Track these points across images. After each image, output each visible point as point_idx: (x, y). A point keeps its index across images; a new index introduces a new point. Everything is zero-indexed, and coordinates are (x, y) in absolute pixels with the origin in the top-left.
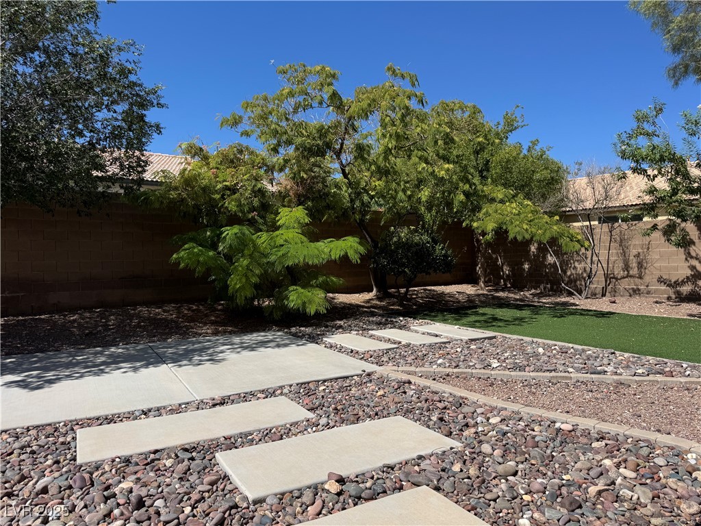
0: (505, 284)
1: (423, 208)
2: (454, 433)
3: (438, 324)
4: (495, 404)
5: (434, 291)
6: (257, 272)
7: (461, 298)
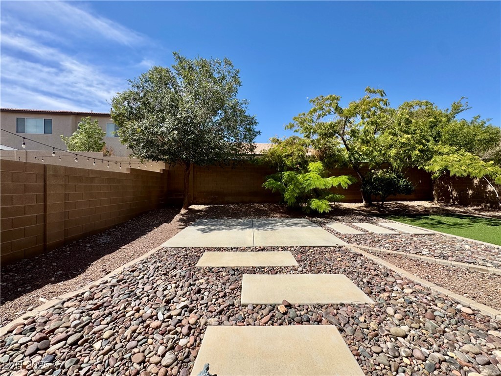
0: (454, 202)
1: (392, 160)
2: (374, 293)
3: (397, 223)
4: (412, 279)
5: (402, 204)
6: (297, 191)
7: (419, 209)
